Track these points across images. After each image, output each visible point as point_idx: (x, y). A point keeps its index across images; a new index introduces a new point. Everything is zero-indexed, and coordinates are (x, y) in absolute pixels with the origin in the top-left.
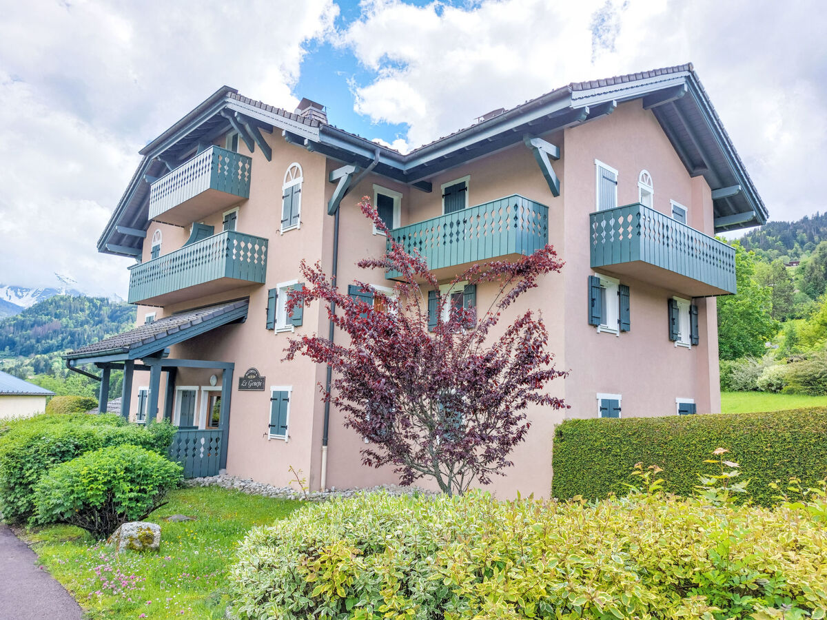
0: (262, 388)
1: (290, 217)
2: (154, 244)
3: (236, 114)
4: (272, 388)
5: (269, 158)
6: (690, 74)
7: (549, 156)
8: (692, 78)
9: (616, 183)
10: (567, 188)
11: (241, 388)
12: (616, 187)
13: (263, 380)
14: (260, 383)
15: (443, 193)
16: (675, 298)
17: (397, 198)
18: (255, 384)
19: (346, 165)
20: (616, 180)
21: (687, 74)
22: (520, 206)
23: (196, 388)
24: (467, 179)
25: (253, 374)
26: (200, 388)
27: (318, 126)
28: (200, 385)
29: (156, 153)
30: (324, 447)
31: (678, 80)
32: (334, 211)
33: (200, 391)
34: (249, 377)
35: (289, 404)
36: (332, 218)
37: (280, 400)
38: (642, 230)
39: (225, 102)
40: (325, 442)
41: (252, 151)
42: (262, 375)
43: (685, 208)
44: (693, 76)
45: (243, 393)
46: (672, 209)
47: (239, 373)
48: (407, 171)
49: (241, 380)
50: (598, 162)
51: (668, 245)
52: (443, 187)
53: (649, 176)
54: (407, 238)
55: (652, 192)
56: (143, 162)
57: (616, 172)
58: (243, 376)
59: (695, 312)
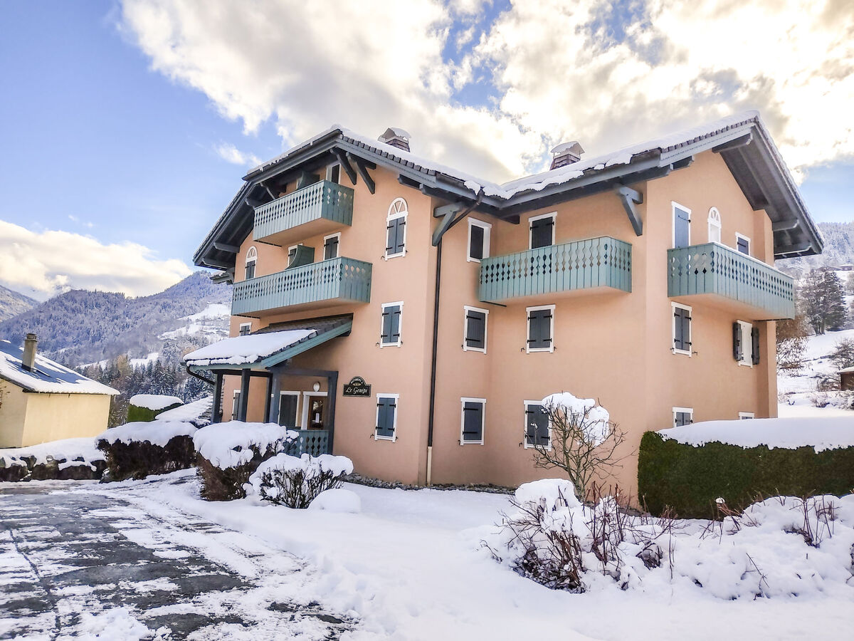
0: (368, 394)
1: (395, 245)
2: (248, 260)
3: (347, 154)
4: (378, 395)
5: (373, 192)
6: (755, 124)
7: (633, 200)
8: (757, 128)
9: (690, 221)
10: (648, 228)
11: (345, 393)
12: (689, 224)
13: (368, 388)
14: (365, 391)
15: (531, 226)
16: (739, 322)
17: (487, 228)
18: (361, 391)
19: (449, 204)
20: (689, 219)
21: (753, 124)
22: (609, 246)
23: (298, 393)
24: (554, 215)
25: (358, 382)
26: (302, 393)
27: (435, 175)
28: (302, 389)
29: (260, 180)
30: (430, 448)
31: (745, 130)
32: (438, 243)
33: (302, 396)
34: (354, 385)
35: (396, 409)
36: (436, 248)
37: (387, 407)
38: (715, 267)
39: (336, 142)
40: (430, 444)
41: (355, 183)
42: (367, 383)
43: (748, 239)
44: (758, 126)
45: (347, 398)
46: (737, 241)
47: (343, 380)
48: (504, 208)
49: (346, 387)
50: (675, 205)
51: (737, 278)
52: (531, 220)
53: (718, 213)
54: (501, 266)
55: (720, 227)
56: (245, 187)
57: (689, 211)
58: (348, 383)
59: (756, 334)
